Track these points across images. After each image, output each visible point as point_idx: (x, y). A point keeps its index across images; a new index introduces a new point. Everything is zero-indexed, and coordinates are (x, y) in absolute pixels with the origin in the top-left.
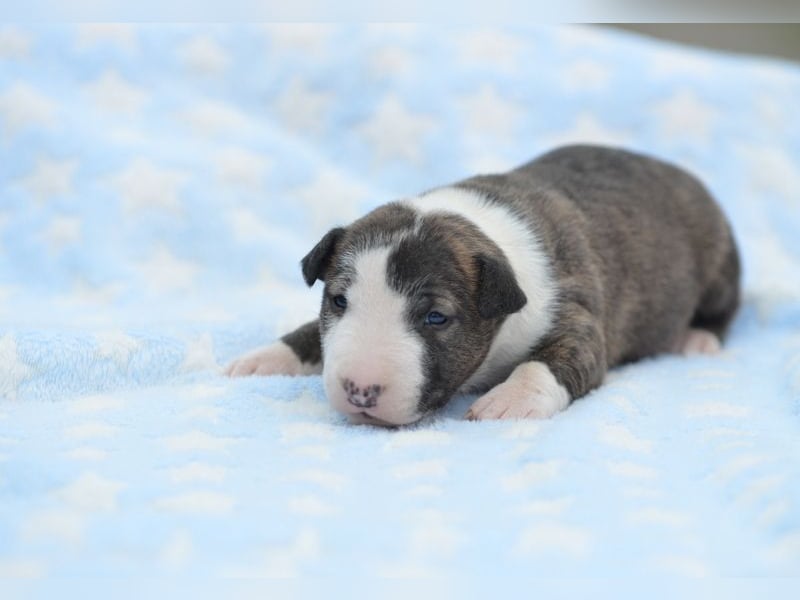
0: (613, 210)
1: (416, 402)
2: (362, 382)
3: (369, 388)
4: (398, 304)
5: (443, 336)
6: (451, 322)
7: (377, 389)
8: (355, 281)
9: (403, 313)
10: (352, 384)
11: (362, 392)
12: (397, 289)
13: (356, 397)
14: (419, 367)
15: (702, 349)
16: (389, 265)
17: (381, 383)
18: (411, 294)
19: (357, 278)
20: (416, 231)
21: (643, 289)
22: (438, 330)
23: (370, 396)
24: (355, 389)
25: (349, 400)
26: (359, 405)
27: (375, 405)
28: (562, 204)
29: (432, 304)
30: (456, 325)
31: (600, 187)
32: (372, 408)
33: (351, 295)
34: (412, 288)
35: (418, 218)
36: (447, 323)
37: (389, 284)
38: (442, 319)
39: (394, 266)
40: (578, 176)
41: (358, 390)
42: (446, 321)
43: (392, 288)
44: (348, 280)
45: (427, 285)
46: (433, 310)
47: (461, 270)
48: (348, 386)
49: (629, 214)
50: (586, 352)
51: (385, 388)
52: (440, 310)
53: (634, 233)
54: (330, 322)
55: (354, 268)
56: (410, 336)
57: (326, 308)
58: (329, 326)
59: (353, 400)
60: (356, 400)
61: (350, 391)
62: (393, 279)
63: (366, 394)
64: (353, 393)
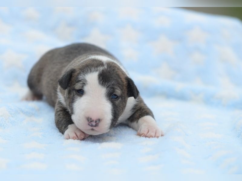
1: (110, 125)
2: (94, 118)
3: (97, 120)
4: (103, 91)
5: (117, 102)
6: (119, 98)
7: (99, 120)
8: (87, 84)
9: (105, 93)
10: (91, 119)
11: (94, 121)
12: (103, 85)
13: (92, 123)
14: (111, 113)
16: (99, 78)
17: (101, 118)
18: (107, 87)
22: (115, 100)
25: (89, 124)
26: (92, 126)
27: (98, 126)
29: (114, 91)
32: (97, 127)
34: (108, 85)
36: (118, 98)
37: (100, 84)
38: (116, 97)
39: (101, 78)
41: (93, 120)
42: (117, 97)
43: (101, 85)
45: (113, 85)
47: (122, 81)
48: (89, 119)
51: (101, 120)
52: (117, 94)
54: (76, 99)
55: (86, 80)
56: (108, 102)
57: (74, 94)
58: (76, 100)
59: (90, 124)
60: (92, 124)
61: (90, 121)
62: (101, 82)
63: (96, 122)
64: (91, 122)
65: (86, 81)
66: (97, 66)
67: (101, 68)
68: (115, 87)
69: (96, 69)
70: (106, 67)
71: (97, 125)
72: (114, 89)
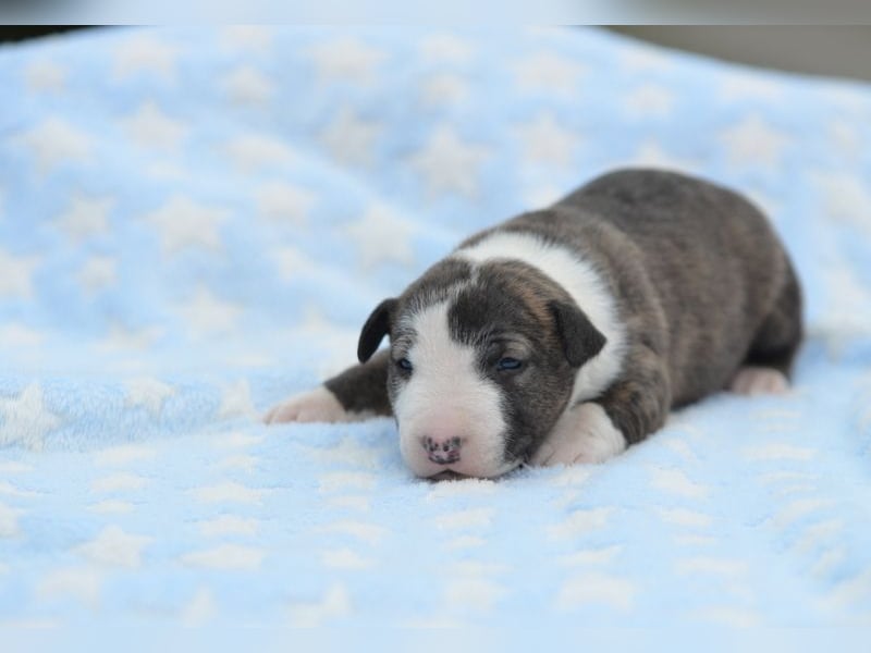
0: (666, 243)
2: (441, 437)
3: (448, 441)
4: (467, 355)
5: (521, 380)
6: (527, 366)
7: (457, 441)
8: (416, 341)
9: (473, 363)
10: (430, 440)
11: (441, 447)
12: (463, 341)
13: (436, 453)
15: (769, 388)
16: (451, 321)
17: (461, 435)
18: (478, 345)
19: (418, 338)
20: (474, 281)
21: (702, 323)
22: (514, 375)
23: (451, 449)
24: (433, 445)
25: (431, 459)
26: (441, 462)
27: (458, 460)
28: (617, 237)
29: (503, 350)
30: (531, 368)
31: (650, 219)
32: (457, 463)
33: (414, 356)
34: (479, 337)
35: (474, 269)
36: (521, 367)
37: (453, 338)
38: (515, 364)
39: (456, 321)
40: (626, 208)
41: (437, 445)
42: (520, 365)
43: (457, 341)
44: (410, 342)
45: (495, 332)
46: (505, 355)
47: (534, 316)
48: (426, 443)
49: (682, 246)
50: (649, 397)
51: (465, 440)
52: (514, 355)
53: (690, 266)
54: (399, 387)
55: (414, 330)
56: (484, 384)
57: (394, 374)
58: (398, 391)
59: (433, 457)
61: (429, 448)
62: (457, 332)
63: (447, 449)
64: (432, 450)
65: (414, 333)
66: (447, 284)
67: (458, 288)
68: (507, 336)
72: (501, 343)
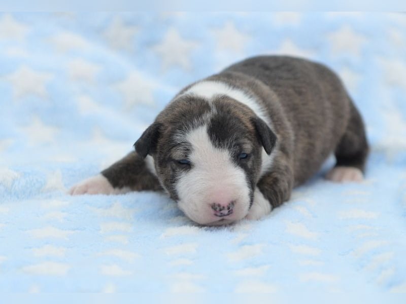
0: (291, 91)
1: (249, 204)
2: (224, 202)
3: (230, 204)
4: (225, 155)
5: (250, 164)
7: (233, 203)
9: (230, 159)
10: (219, 205)
11: (226, 208)
16: (211, 136)
18: (230, 148)
19: (193, 147)
21: (310, 136)
23: (231, 209)
24: (222, 207)
25: (216, 215)
26: (222, 215)
29: (241, 149)
32: (230, 215)
34: (229, 144)
35: (210, 104)
36: (248, 157)
38: (245, 156)
39: (214, 136)
41: (224, 207)
43: (219, 147)
44: (188, 150)
45: (236, 139)
46: (243, 152)
47: (246, 127)
48: (217, 207)
49: (300, 93)
51: (236, 202)
54: (180, 175)
55: (190, 143)
56: (237, 170)
57: (174, 167)
58: (179, 177)
59: (219, 214)
60: (222, 213)
61: (218, 209)
62: (217, 143)
63: (229, 208)
64: (221, 210)
65: (190, 145)
66: (200, 114)
67: (208, 116)
68: (241, 141)
69: (200, 119)
70: (214, 111)
71: (231, 212)
72: (240, 145)
